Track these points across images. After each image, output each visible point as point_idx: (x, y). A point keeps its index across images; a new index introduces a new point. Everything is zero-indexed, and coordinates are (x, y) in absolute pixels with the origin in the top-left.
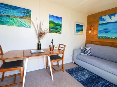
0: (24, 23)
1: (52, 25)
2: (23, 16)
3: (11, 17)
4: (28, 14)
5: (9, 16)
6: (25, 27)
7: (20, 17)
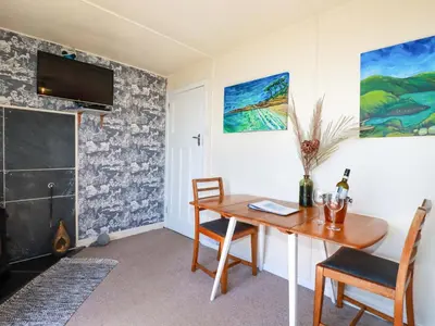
0: (269, 117)
1: (379, 97)
2: (267, 100)
3: (244, 110)
4: (278, 89)
5: (241, 110)
6: (270, 129)
7: (261, 105)
